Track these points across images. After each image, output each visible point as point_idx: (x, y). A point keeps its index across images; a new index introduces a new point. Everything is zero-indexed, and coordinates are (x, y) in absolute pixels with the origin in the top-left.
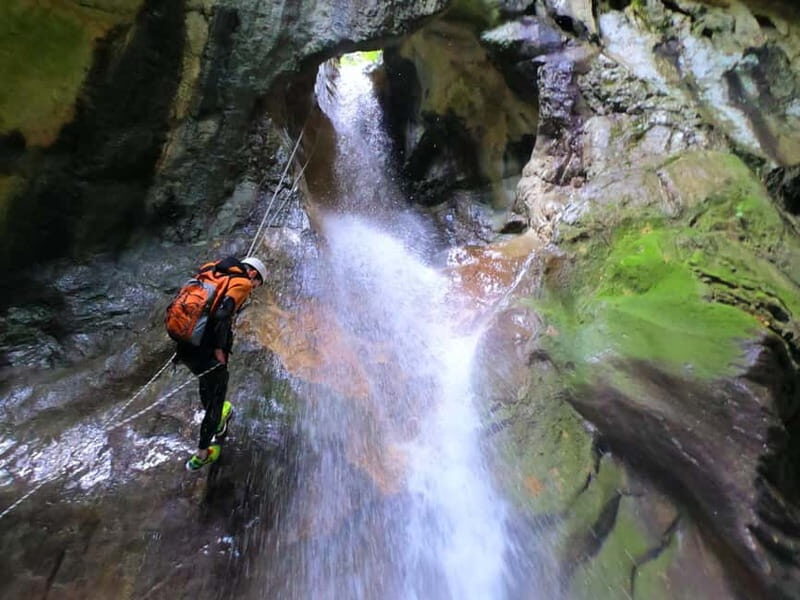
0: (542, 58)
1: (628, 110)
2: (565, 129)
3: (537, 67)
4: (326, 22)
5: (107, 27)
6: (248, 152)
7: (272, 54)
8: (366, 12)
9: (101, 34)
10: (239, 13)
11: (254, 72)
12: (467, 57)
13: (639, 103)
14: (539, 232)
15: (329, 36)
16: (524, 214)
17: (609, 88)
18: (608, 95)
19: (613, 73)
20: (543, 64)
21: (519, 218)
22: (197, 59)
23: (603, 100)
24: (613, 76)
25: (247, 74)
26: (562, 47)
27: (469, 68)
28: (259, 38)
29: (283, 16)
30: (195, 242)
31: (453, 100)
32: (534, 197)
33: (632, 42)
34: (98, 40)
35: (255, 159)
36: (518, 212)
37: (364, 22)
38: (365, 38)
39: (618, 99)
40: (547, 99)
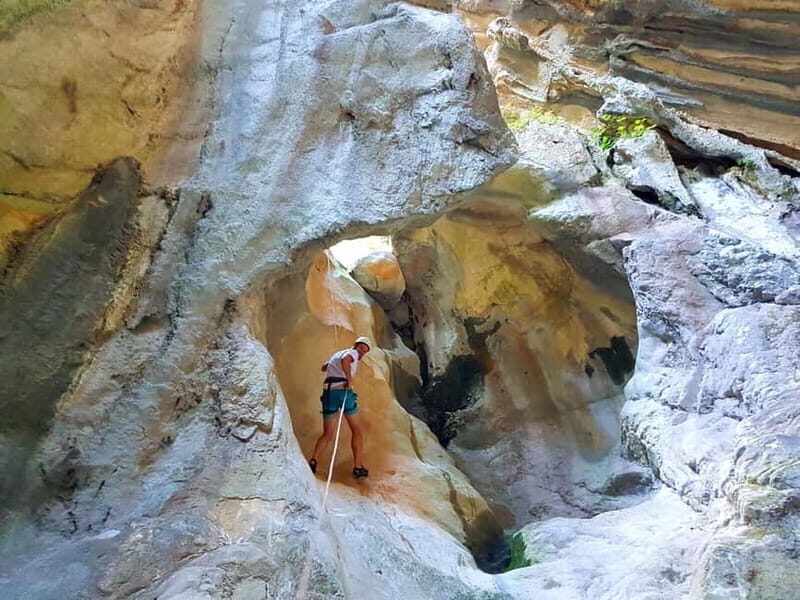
0: (625, 237)
1: (777, 298)
2: (682, 328)
3: (622, 248)
4: (329, 203)
5: (31, 217)
6: (205, 377)
7: (253, 241)
8: (384, 188)
9: (22, 227)
10: (213, 196)
11: (227, 265)
12: (511, 239)
13: (791, 289)
14: (682, 494)
15: (333, 218)
16: (643, 460)
17: (737, 270)
18: (739, 279)
19: (736, 251)
20: (629, 243)
21: (636, 468)
22: (148, 251)
23: (734, 285)
24: (738, 256)
25: (217, 268)
26: (650, 221)
27: (516, 252)
28: (236, 224)
29: (272, 196)
30: (98, 532)
31: (496, 294)
32: (656, 432)
33: (745, 213)
34: (15, 233)
35: (215, 387)
36: (631, 456)
37: (383, 199)
38: (383, 219)
39: (757, 285)
40: (644, 288)
